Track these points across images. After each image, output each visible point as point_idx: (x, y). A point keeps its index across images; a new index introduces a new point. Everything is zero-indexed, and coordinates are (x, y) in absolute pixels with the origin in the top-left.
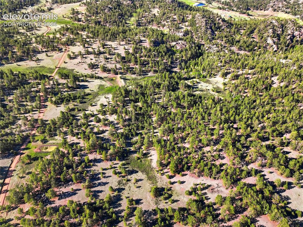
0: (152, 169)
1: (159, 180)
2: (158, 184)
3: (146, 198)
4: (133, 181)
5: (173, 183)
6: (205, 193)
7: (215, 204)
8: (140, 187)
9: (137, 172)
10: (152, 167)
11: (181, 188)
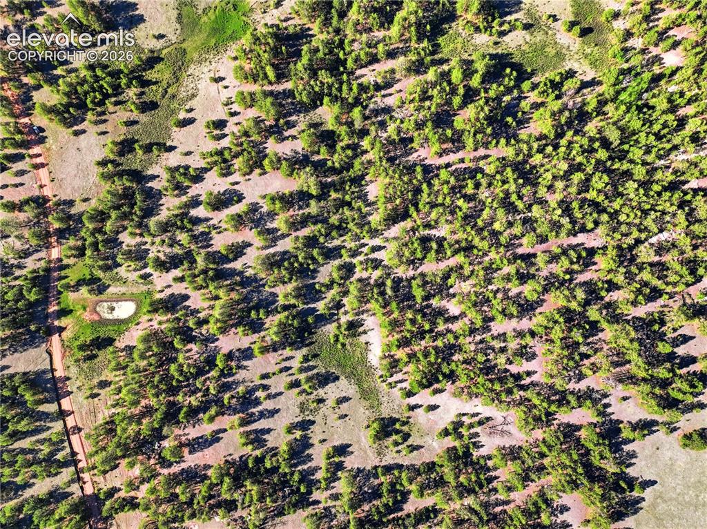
0: (370, 369)
1: (385, 399)
2: (382, 408)
3: (359, 442)
4: (331, 402)
5: (412, 408)
6: (477, 435)
7: (490, 458)
8: (346, 416)
9: (337, 378)
10: (368, 364)
11: (429, 420)
